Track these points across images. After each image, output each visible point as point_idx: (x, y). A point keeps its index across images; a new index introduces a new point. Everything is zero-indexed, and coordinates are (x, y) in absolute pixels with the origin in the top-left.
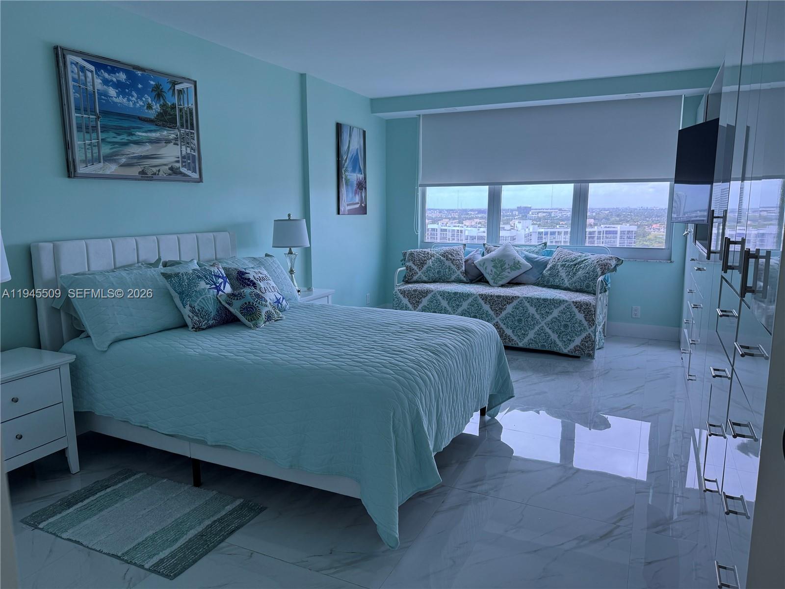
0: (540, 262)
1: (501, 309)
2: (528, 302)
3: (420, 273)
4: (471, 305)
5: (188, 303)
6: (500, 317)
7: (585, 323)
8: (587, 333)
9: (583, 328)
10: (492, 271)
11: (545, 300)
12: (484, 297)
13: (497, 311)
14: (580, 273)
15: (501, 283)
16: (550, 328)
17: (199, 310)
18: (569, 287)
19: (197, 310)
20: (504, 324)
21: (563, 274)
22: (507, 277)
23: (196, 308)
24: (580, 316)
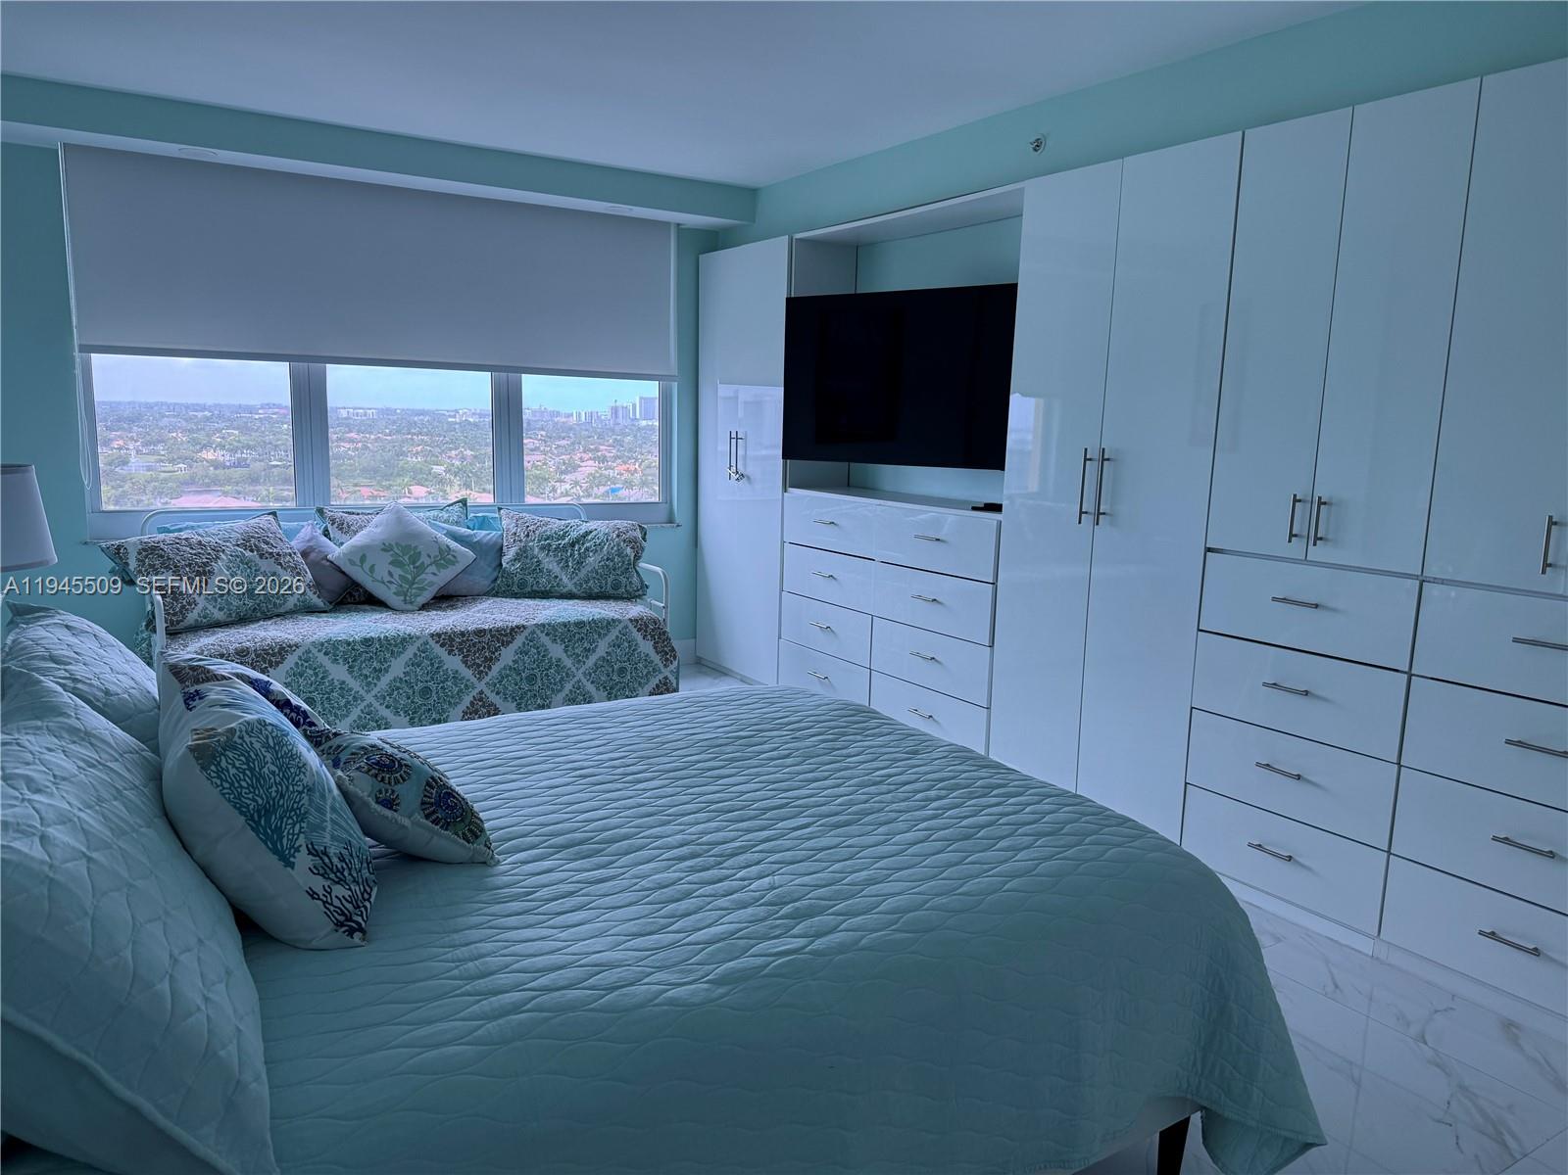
0: (486, 544)
1: (489, 661)
5: (302, 840)
6: (487, 679)
7: (656, 658)
8: (661, 677)
9: (651, 669)
10: (390, 574)
11: (580, 624)
13: (479, 666)
14: (592, 560)
15: (421, 600)
17: (342, 859)
18: (574, 590)
19: (335, 860)
21: (550, 563)
22: (431, 584)
23: (332, 851)
24: (646, 647)
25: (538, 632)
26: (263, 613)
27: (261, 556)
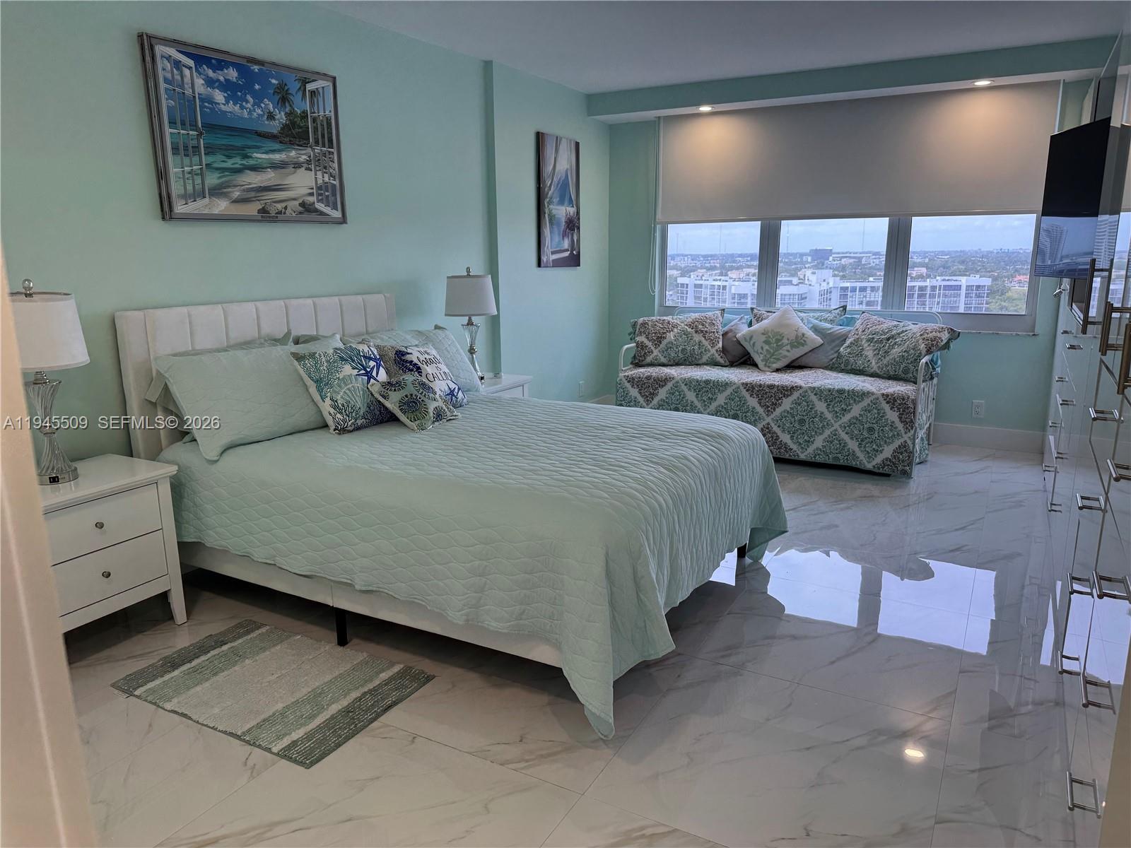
0: (835, 336)
1: (775, 405)
2: (815, 394)
3: (656, 352)
4: (730, 398)
5: (329, 394)
6: (772, 416)
7: (900, 426)
8: (902, 440)
9: (896, 433)
10: (762, 348)
11: (841, 391)
12: (750, 388)
13: (768, 407)
14: (896, 351)
15: (775, 366)
16: (847, 433)
17: (343, 405)
18: (878, 372)
19: (340, 405)
20: (779, 426)
21: (869, 353)
22: (785, 357)
23: (339, 402)
24: (892, 416)
25: (809, 392)
26: (690, 362)
27: (696, 332)
